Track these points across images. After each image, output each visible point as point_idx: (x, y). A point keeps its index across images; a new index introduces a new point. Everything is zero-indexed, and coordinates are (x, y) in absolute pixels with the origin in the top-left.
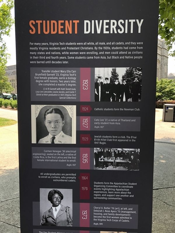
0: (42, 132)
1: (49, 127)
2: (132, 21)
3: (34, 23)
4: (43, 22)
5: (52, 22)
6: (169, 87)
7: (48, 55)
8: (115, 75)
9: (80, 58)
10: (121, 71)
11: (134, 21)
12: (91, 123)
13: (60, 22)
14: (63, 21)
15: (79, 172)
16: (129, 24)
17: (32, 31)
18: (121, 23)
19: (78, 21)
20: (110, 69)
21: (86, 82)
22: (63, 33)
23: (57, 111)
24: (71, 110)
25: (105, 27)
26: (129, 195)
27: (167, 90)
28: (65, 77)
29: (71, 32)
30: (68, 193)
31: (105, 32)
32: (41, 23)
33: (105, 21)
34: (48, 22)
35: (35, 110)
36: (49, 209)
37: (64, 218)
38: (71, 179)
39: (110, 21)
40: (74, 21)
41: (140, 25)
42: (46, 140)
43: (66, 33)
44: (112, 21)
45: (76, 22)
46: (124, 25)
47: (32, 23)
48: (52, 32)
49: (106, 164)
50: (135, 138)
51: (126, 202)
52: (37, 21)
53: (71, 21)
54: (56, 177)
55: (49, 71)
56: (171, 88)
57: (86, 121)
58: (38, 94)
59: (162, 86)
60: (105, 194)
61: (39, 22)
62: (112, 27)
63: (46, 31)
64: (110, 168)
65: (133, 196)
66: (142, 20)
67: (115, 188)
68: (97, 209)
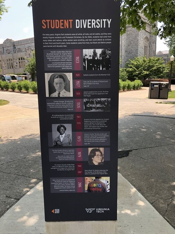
0: (52, 90)
1: (57, 87)
2: (105, 20)
3: (45, 21)
4: (50, 21)
5: (56, 21)
6: (157, 65)
7: (54, 42)
8: (95, 54)
9: (74, 43)
10: (99, 51)
11: (106, 20)
12: (82, 84)
13: (61, 21)
14: (63, 20)
15: (75, 114)
16: (103, 22)
17: (44, 26)
18: (98, 21)
19: (72, 20)
20: (92, 50)
21: (78, 58)
22: (63, 28)
23: (61, 77)
24: (70, 76)
25: (89, 24)
26: (105, 126)
27: (155, 68)
28: (65, 55)
29: (68, 27)
30: (69, 127)
31: (89, 27)
32: (49, 22)
33: (89, 20)
34: (54, 21)
35: (47, 76)
36: (58, 136)
37: (67, 141)
38: (70, 118)
39: (91, 20)
40: (70, 20)
41: (109, 23)
42: (55, 95)
43: (65, 27)
44: (93, 20)
45: (71, 21)
46: (100, 23)
47: (44, 22)
48: (57, 27)
49: (91, 108)
50: (108, 92)
51: (103, 130)
52: (47, 20)
53: (68, 20)
54: (62, 117)
55: (55, 52)
56: (159, 66)
57: (78, 82)
58: (49, 66)
59: (149, 65)
60: (90, 126)
61: (48, 21)
62: (93, 24)
63: (53, 26)
64: (93, 110)
65: (107, 126)
66: (111, 20)
67: (97, 122)
68: (86, 135)
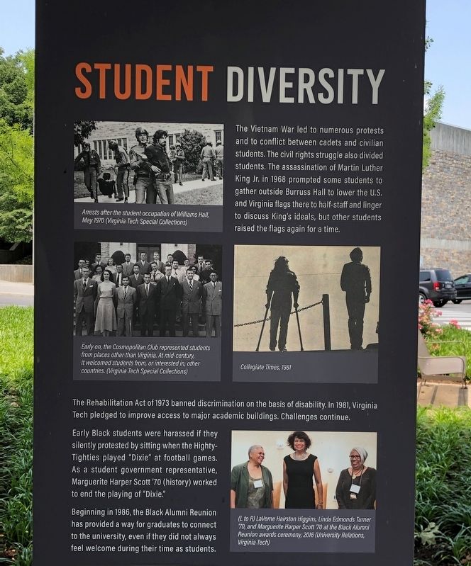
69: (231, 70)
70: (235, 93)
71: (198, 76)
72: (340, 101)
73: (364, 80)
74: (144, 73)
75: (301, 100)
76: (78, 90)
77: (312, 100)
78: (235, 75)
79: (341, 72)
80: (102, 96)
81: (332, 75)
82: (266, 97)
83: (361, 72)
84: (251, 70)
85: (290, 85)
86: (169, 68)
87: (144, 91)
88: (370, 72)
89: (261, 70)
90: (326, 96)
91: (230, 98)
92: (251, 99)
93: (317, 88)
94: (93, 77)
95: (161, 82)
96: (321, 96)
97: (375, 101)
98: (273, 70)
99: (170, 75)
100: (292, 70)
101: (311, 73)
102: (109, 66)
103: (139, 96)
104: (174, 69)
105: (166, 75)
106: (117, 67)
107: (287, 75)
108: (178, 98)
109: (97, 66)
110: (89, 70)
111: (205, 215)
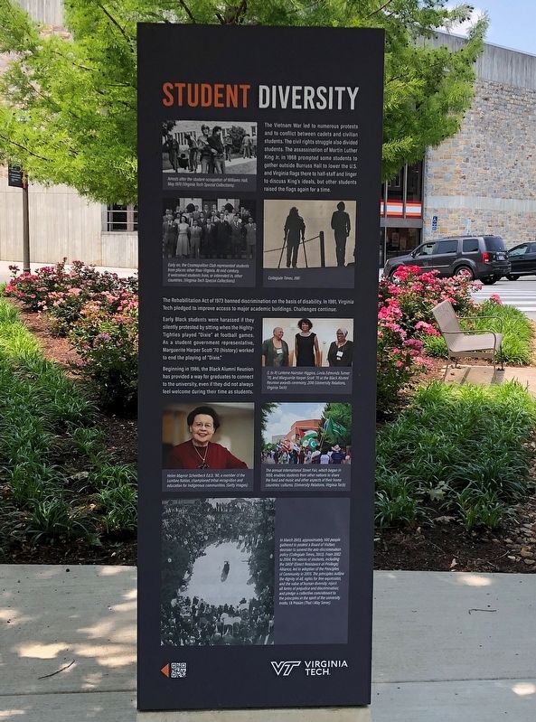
69: (261, 87)
70: (264, 102)
71: (240, 91)
72: (331, 107)
73: (345, 94)
74: (206, 90)
75: (306, 107)
76: (165, 101)
77: (313, 107)
78: (264, 91)
79: (331, 89)
80: (180, 104)
81: (325, 91)
82: (284, 105)
83: (344, 89)
84: (274, 87)
85: (299, 97)
86: (222, 86)
87: (206, 101)
88: (349, 89)
89: (280, 88)
90: (322, 104)
91: (261, 106)
92: (274, 106)
93: (316, 99)
94: (174, 92)
95: (217, 95)
96: (318, 104)
97: (352, 108)
98: (288, 88)
99: (223, 91)
100: (300, 88)
101: (312, 89)
102: (184, 85)
103: (203, 104)
104: (225, 87)
105: (220, 91)
106: (189, 85)
107: (297, 91)
108: (228, 105)
109: (176, 85)
110: (171, 87)
111: (246, 180)
